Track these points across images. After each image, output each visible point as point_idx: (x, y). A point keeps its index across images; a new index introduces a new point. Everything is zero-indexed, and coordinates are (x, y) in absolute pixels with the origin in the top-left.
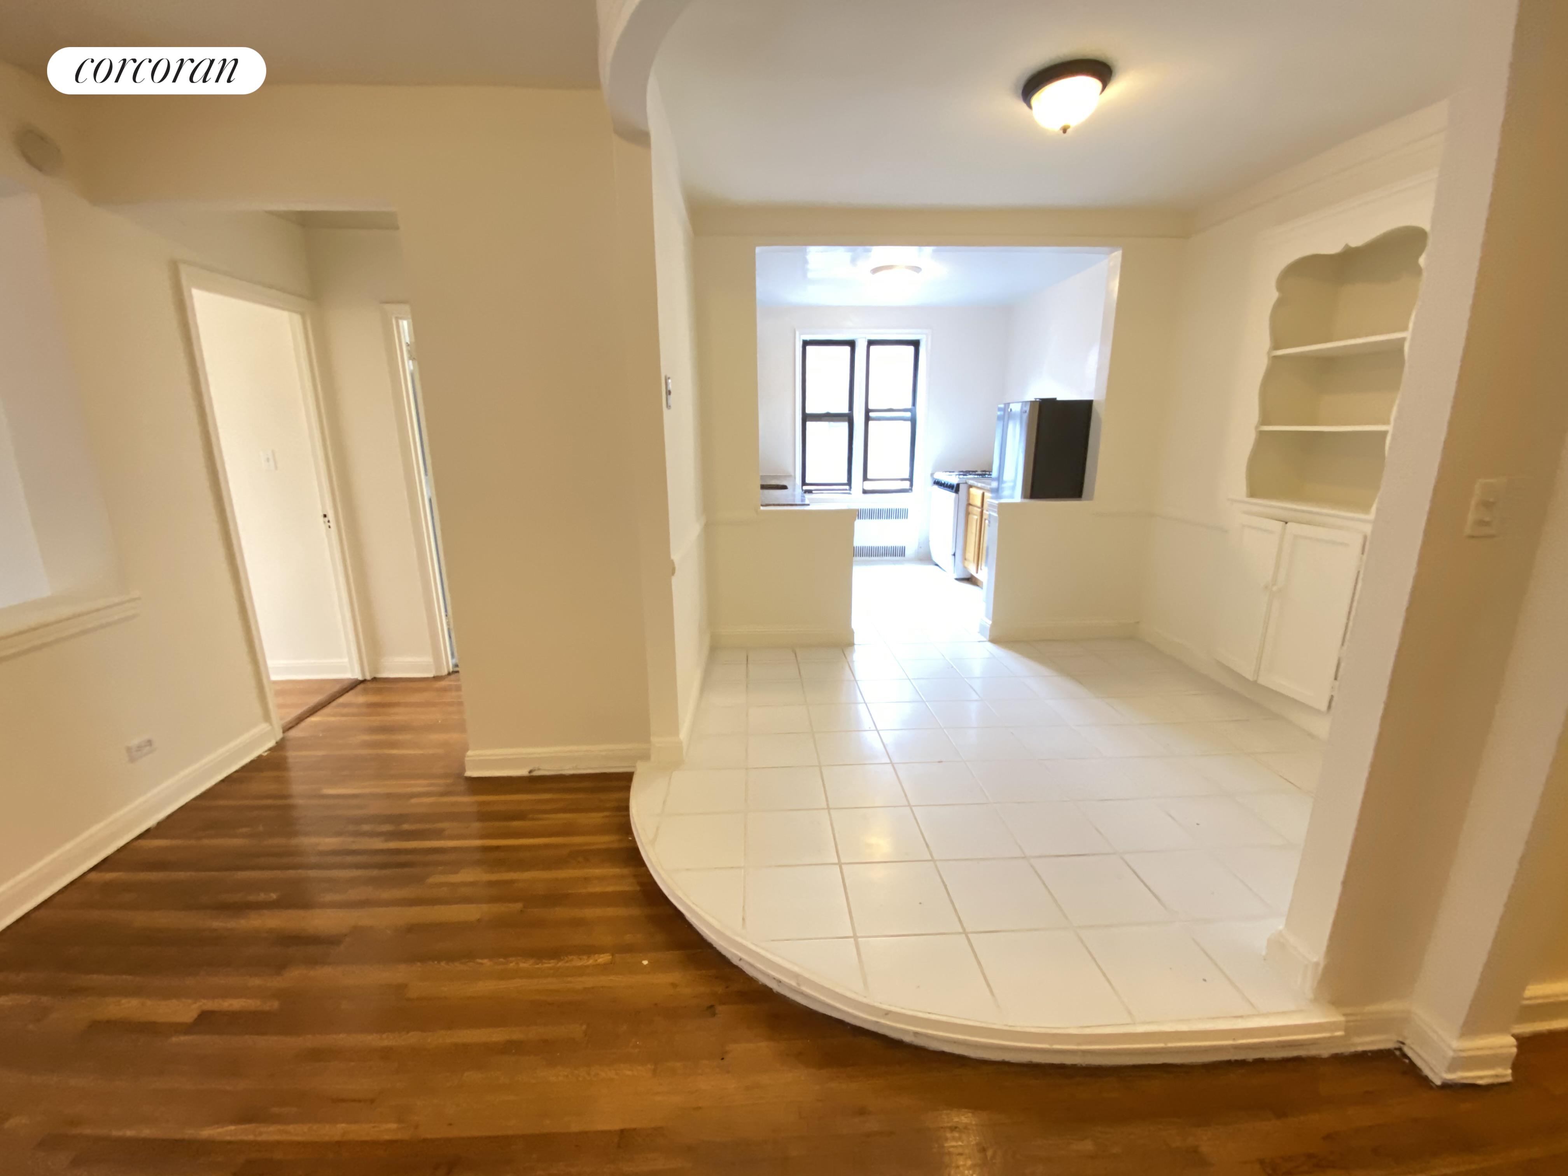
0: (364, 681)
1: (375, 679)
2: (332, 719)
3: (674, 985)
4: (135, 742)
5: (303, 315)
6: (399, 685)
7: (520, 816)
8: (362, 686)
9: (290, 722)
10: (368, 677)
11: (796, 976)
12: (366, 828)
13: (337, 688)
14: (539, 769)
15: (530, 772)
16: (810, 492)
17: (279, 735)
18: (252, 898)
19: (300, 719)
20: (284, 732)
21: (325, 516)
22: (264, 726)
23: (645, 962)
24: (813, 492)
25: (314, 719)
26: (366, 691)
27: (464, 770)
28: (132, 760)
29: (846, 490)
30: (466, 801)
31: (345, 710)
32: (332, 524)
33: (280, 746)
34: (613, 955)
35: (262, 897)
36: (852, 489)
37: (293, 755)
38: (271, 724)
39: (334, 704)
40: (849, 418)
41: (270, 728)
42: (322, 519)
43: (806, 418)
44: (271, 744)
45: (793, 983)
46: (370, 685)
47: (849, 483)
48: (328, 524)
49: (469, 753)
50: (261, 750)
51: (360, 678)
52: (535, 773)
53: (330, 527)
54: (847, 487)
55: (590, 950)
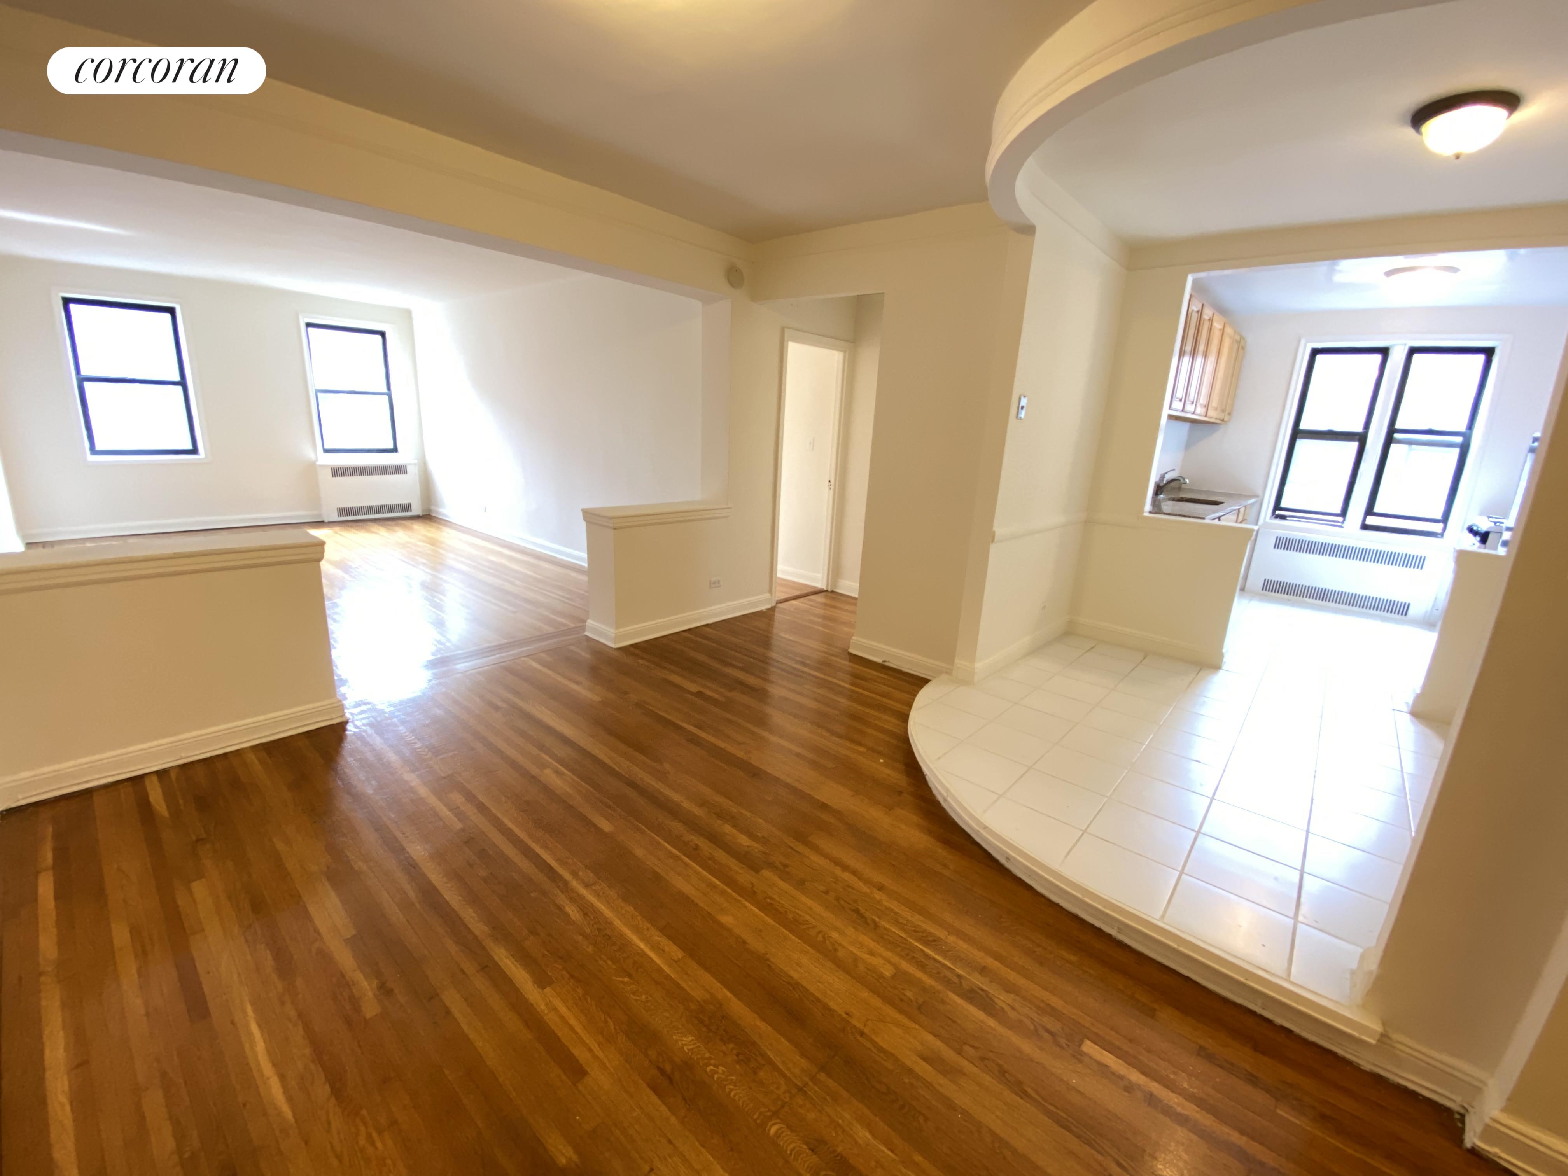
0: (827, 591)
1: (832, 592)
2: (801, 604)
3: (889, 775)
4: (713, 579)
5: (845, 352)
6: (844, 598)
7: (865, 679)
8: (825, 593)
9: (781, 600)
10: (829, 590)
11: (947, 790)
12: (790, 655)
13: (812, 590)
14: (889, 662)
15: (884, 661)
16: (1283, 517)
17: (774, 604)
18: (734, 663)
19: (786, 600)
20: (777, 603)
21: (830, 481)
22: (767, 595)
23: (882, 761)
24: (1287, 518)
25: (794, 602)
26: (826, 597)
27: (849, 648)
28: (710, 588)
29: (1338, 522)
30: (845, 663)
31: (811, 603)
32: (832, 487)
33: (773, 609)
34: (868, 750)
35: (737, 664)
36: (1345, 522)
37: (778, 616)
38: (772, 596)
39: (806, 598)
40: (1361, 439)
41: (770, 597)
42: (828, 482)
43: (1297, 433)
44: (769, 606)
45: (945, 794)
46: (829, 594)
47: (1344, 513)
48: (830, 487)
49: (854, 638)
50: (763, 608)
51: (825, 589)
52: (887, 664)
53: (830, 489)
54: (1340, 519)
55: (860, 744)
